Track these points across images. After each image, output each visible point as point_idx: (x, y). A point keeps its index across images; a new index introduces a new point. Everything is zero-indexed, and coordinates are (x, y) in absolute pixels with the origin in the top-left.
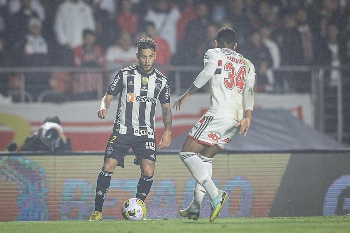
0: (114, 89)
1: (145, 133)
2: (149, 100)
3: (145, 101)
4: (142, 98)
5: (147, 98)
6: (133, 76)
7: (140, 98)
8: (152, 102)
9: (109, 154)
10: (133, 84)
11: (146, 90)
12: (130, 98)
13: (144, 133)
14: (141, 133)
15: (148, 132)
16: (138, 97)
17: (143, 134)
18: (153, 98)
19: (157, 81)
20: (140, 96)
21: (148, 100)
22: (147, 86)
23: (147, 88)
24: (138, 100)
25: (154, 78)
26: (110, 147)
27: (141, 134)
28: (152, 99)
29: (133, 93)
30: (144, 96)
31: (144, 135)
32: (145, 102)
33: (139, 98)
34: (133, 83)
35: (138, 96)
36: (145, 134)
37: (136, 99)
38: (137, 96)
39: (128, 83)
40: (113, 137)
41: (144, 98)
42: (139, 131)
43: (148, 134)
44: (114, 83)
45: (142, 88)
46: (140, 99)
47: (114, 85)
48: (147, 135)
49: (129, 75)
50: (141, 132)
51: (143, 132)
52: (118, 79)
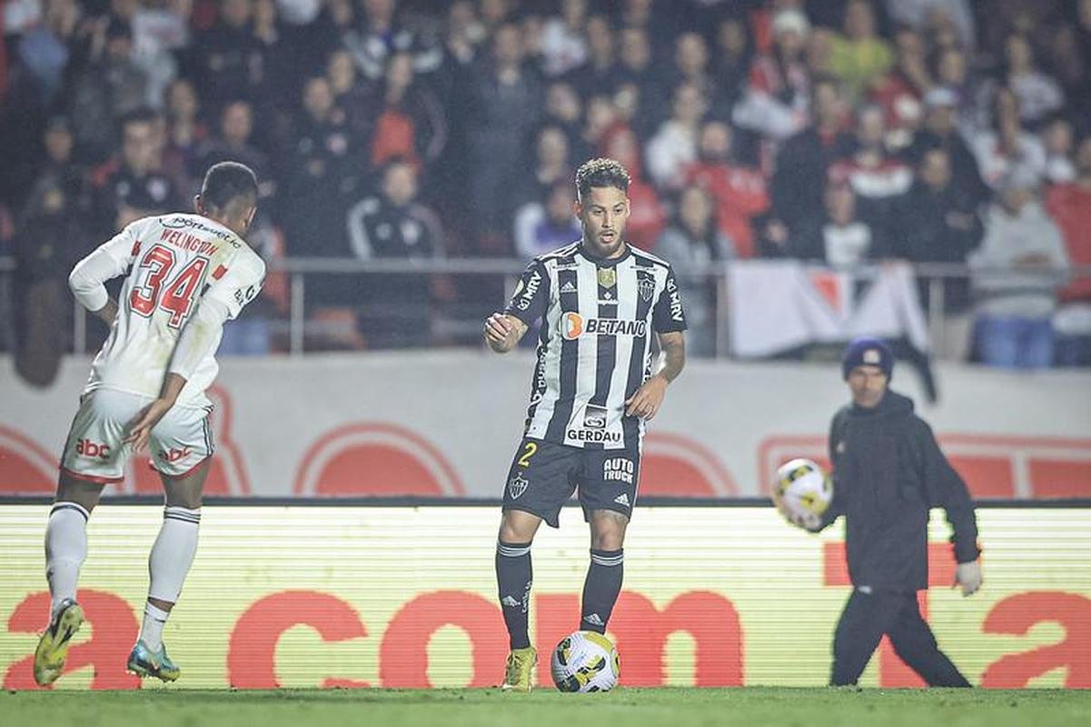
0: (527, 306)
1: (596, 436)
2: (624, 327)
3: (614, 331)
4: (603, 324)
5: (618, 324)
6: (572, 269)
7: (597, 326)
8: (633, 333)
9: (514, 498)
10: (575, 290)
11: (614, 302)
12: (571, 329)
13: (593, 437)
14: (585, 437)
15: (603, 434)
16: (592, 323)
17: (589, 440)
18: (634, 320)
19: (640, 275)
20: (598, 320)
21: (621, 327)
22: (614, 290)
23: (615, 297)
24: (593, 331)
25: (632, 267)
26: (519, 478)
27: (585, 440)
28: (631, 323)
29: (577, 312)
30: (608, 320)
31: (594, 441)
32: (613, 333)
33: (594, 326)
34: (576, 288)
35: (592, 318)
36: (596, 439)
37: (588, 329)
38: (590, 321)
39: (560, 289)
40: (527, 447)
41: (610, 324)
42: (577, 434)
43: (605, 438)
44: (527, 292)
45: (601, 297)
46: (599, 328)
47: (527, 296)
48: (601, 441)
49: (563, 268)
50: (585, 434)
51: (589, 434)
52: (537, 281)
